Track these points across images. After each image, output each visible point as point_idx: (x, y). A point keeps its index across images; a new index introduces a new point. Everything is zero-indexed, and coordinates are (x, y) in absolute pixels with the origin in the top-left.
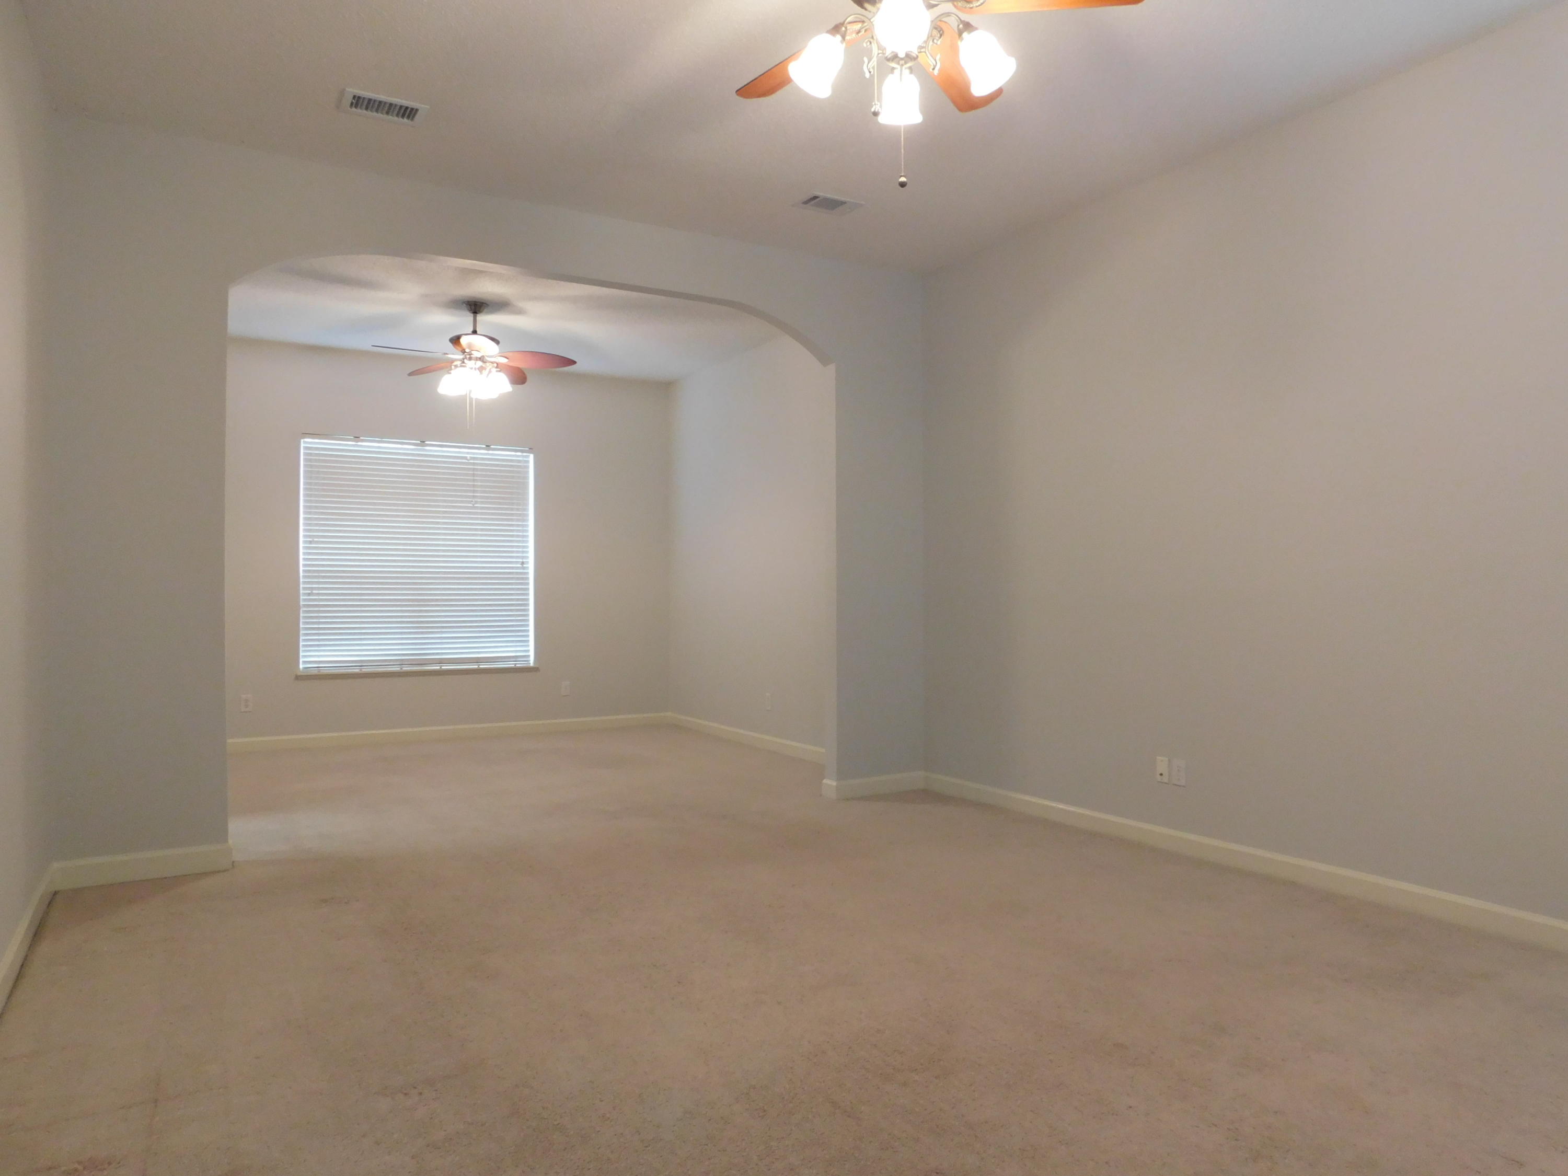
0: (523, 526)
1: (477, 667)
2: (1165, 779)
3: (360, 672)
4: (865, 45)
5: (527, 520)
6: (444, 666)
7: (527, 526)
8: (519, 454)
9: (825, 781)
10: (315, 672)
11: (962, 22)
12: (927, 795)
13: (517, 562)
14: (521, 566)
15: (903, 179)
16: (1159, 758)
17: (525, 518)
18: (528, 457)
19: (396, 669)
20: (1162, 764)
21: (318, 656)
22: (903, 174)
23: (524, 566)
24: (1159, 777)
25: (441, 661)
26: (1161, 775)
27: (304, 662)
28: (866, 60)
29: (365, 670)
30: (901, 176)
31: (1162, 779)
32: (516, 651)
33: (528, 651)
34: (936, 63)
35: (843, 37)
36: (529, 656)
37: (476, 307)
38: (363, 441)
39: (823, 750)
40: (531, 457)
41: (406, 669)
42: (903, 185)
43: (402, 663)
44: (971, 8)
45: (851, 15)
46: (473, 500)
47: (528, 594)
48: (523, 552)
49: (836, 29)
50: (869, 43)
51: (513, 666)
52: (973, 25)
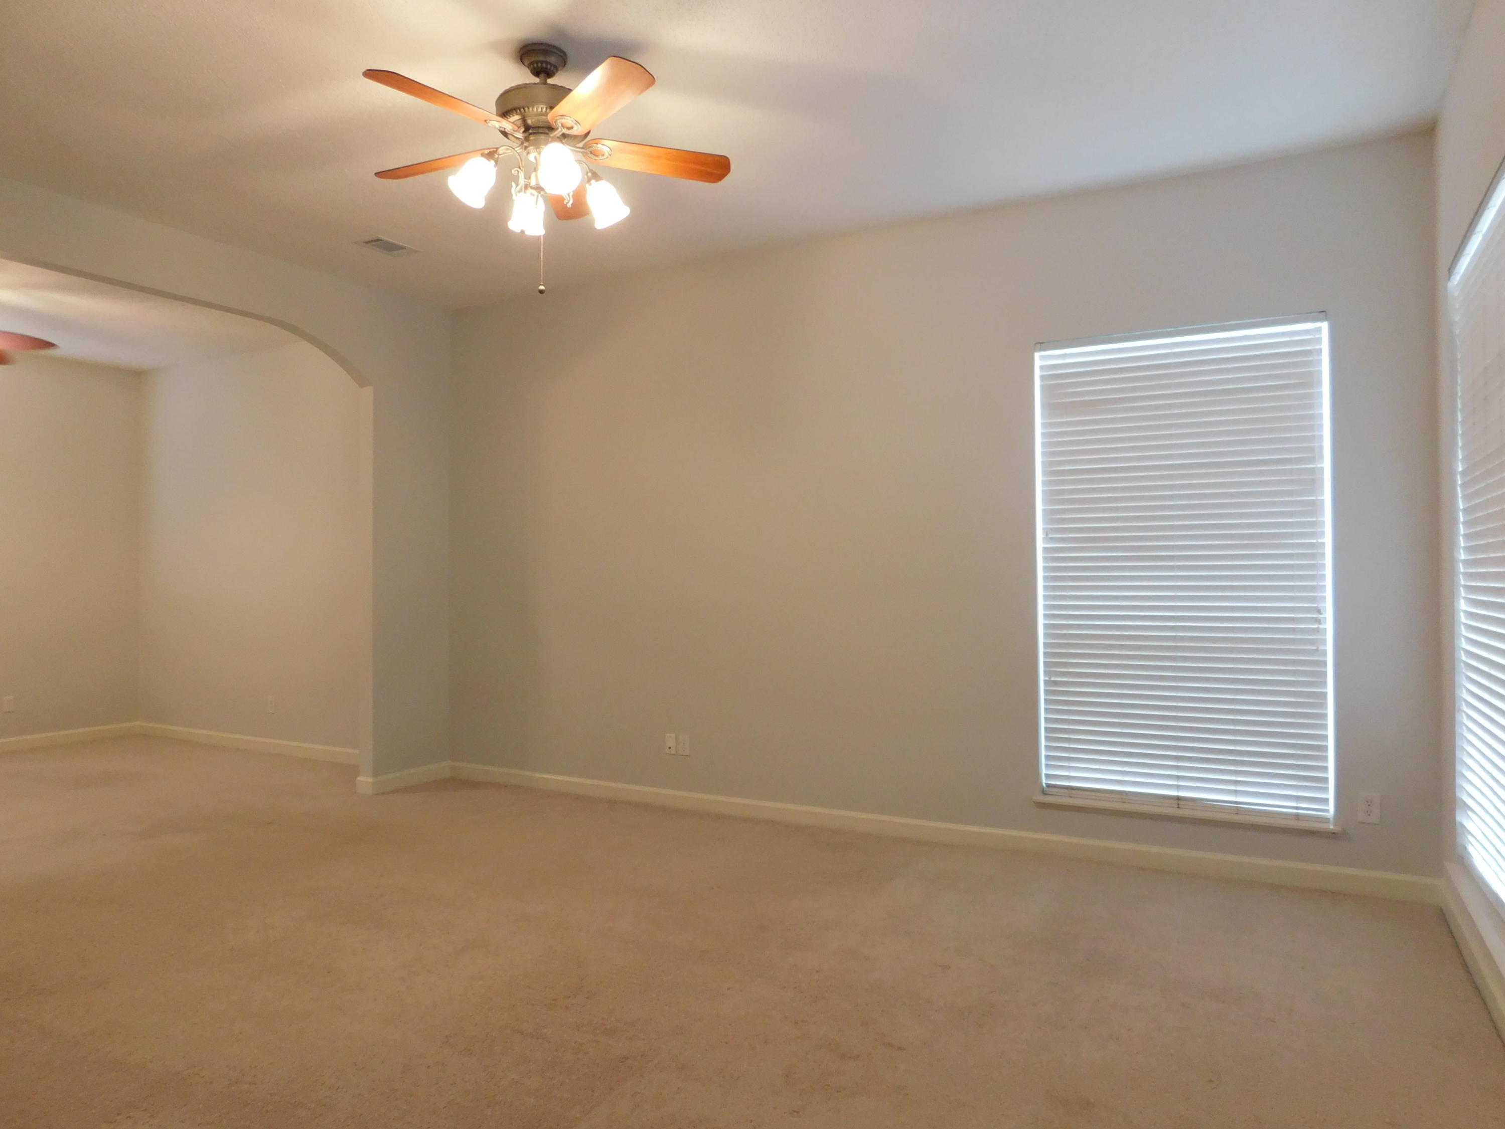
2: (673, 752)
4: (513, 172)
9: (359, 778)
11: (591, 171)
12: (454, 783)
15: (542, 287)
16: (668, 735)
20: (670, 740)
22: (542, 283)
24: (668, 751)
26: (670, 748)
28: (513, 184)
30: (541, 285)
31: (670, 752)
34: (570, 199)
35: (496, 162)
39: (356, 751)
42: (541, 292)
44: (596, 160)
45: (506, 146)
49: (491, 155)
50: (516, 172)
52: (598, 174)
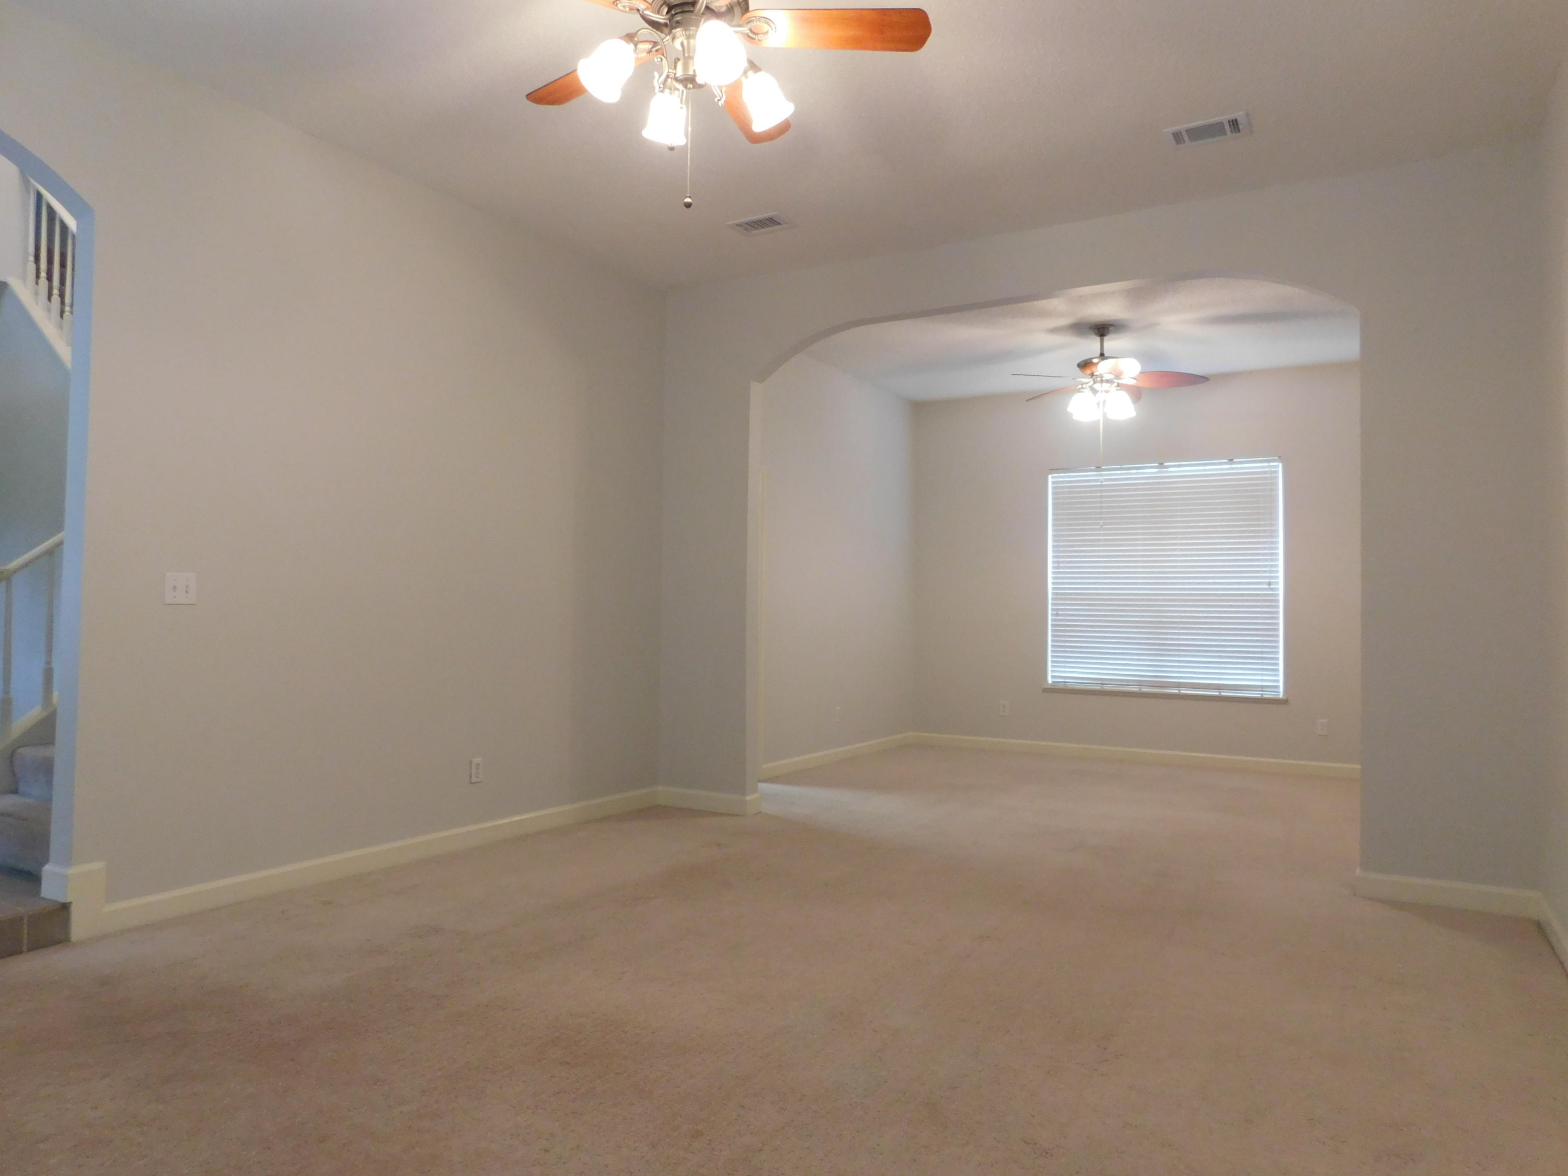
0: (1272, 543)
1: (1218, 694)
3: (1102, 690)
5: (1277, 536)
6: (1183, 690)
7: (1277, 542)
8: (1266, 464)
10: (1062, 686)
13: (1264, 583)
14: (1268, 587)
17: (1273, 534)
18: (1278, 466)
19: (1135, 689)
21: (1064, 672)
23: (1272, 587)
25: (1179, 685)
27: (1053, 677)
29: (1107, 688)
32: (1262, 680)
33: (1278, 681)
36: (1277, 687)
37: (1102, 330)
38: (1105, 470)
40: (1279, 467)
41: (1144, 690)
43: (1140, 684)
46: (1101, 522)
47: (1277, 618)
48: (1271, 572)
51: (1260, 696)
